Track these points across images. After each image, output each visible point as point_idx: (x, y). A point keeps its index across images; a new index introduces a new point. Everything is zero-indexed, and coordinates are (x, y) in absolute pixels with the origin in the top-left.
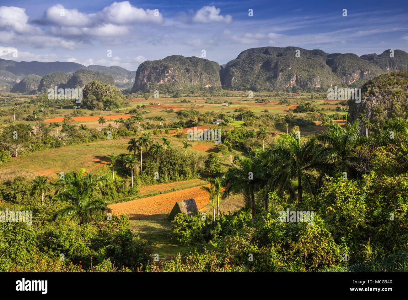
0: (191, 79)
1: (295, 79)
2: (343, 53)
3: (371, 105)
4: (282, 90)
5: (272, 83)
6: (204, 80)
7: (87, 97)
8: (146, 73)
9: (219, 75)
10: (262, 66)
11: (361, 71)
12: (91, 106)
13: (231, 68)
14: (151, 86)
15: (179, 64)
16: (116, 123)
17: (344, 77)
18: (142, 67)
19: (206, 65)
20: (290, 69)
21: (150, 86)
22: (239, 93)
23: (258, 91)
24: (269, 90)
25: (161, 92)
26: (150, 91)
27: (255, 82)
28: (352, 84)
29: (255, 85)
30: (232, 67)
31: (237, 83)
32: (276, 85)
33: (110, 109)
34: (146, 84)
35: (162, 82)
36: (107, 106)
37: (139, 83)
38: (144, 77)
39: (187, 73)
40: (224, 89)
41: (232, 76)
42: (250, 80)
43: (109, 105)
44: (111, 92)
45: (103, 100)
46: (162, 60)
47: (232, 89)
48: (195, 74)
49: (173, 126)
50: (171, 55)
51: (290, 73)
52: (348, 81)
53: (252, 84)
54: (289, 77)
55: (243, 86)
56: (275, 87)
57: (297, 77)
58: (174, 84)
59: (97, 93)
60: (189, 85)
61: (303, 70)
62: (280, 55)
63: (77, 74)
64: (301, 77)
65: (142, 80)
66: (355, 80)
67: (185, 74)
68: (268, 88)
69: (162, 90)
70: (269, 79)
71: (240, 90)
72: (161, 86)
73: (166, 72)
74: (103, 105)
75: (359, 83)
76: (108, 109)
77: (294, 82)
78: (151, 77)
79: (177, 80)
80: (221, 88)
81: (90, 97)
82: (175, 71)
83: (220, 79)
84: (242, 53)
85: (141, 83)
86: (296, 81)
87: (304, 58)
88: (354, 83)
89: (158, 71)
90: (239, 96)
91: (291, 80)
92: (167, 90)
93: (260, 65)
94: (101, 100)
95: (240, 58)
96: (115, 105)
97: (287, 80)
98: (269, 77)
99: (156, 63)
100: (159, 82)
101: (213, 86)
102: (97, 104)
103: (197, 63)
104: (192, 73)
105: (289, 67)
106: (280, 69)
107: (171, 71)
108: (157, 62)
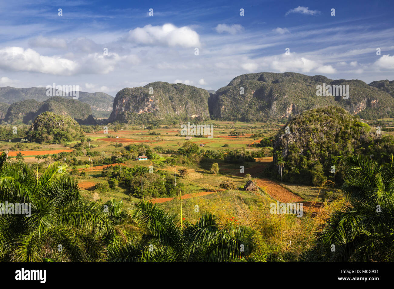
0: (175, 109)
1: (291, 108)
2: (348, 80)
3: (288, 142)
4: (277, 121)
5: (265, 113)
6: (190, 109)
7: (38, 129)
8: (124, 101)
9: (207, 104)
10: (255, 94)
11: (368, 99)
12: (39, 139)
13: (221, 97)
14: (130, 116)
15: (161, 91)
16: (37, 159)
17: (349, 107)
18: (120, 95)
19: (192, 93)
20: (286, 97)
21: (128, 116)
22: (228, 123)
23: (250, 121)
24: (262, 121)
25: (141, 122)
26: (128, 122)
27: (247, 112)
28: (357, 114)
29: (247, 115)
30: (222, 95)
31: (227, 112)
32: (271, 115)
33: (59, 143)
34: (123, 114)
35: (141, 111)
36: (57, 139)
37: (117, 112)
38: (122, 106)
39: (170, 101)
40: (212, 119)
41: (221, 105)
42: (241, 110)
43: (59, 138)
44: (63, 124)
45: (53, 133)
46: (144, 87)
47: (221, 119)
48: (179, 102)
49: (103, 162)
50: (154, 82)
51: (285, 102)
52: (353, 110)
53: (244, 114)
54: (284, 107)
55: (234, 116)
56: (268, 117)
57: (293, 106)
58: (154, 114)
59: (49, 124)
60: (172, 115)
61: (301, 99)
62: (276, 82)
63: (48, 102)
64: (298, 106)
65: (119, 109)
66: (360, 110)
67: (168, 102)
68: (261, 119)
69: (141, 120)
70: (262, 108)
71: (231, 121)
72: (140, 115)
73: (146, 100)
74: (53, 138)
75: (366, 113)
76: (58, 142)
77: (290, 111)
78: (129, 106)
79: (158, 109)
80: (209, 118)
81: (40, 129)
82: (156, 99)
83: (208, 108)
84: (234, 79)
85: (119, 113)
86: (292, 111)
87: (303, 85)
88: (360, 113)
89: (138, 99)
90: (223, 128)
91: (287, 109)
92: (146, 121)
93: (253, 93)
94: (51, 133)
95: (232, 85)
96: (66, 138)
97: (283, 110)
98: (263, 106)
99: (135, 91)
100: (138, 111)
101: (200, 116)
102: (46, 137)
103: (183, 90)
104: (176, 101)
105: (284, 94)
106: (275, 97)
107: (152, 99)
108: (137, 89)
